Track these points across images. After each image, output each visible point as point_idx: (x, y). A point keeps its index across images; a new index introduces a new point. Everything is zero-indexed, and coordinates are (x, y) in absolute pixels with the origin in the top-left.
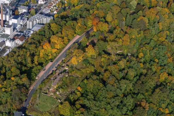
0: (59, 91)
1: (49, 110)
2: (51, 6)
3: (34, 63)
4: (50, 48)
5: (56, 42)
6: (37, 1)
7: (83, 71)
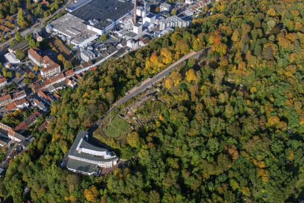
0: (137, 117)
1: (116, 136)
2: (196, 8)
3: (135, 74)
4: (156, 61)
5: (165, 55)
6: (184, 1)
7: (176, 97)
